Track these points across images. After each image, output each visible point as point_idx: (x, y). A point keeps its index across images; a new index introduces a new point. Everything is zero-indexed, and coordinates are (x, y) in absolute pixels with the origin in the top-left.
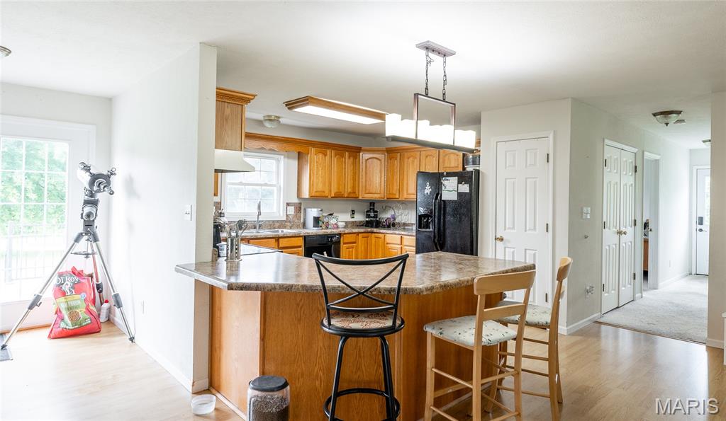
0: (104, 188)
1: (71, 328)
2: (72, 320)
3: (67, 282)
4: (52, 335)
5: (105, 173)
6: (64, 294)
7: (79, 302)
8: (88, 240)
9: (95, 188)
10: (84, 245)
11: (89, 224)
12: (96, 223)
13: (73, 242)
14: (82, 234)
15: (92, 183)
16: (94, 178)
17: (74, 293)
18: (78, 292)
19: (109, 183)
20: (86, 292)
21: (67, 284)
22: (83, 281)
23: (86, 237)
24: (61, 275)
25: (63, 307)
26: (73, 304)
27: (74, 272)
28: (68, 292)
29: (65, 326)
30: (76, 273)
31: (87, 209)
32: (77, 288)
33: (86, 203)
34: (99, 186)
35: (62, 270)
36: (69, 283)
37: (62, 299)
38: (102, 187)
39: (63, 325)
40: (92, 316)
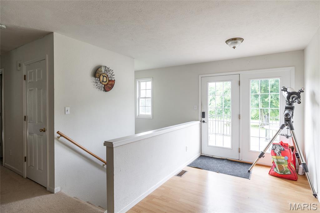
0: (295, 100)
1: (279, 173)
2: (279, 169)
3: (277, 149)
4: (270, 173)
5: (297, 91)
6: (275, 155)
7: (284, 161)
8: (288, 128)
9: (290, 100)
10: (286, 131)
11: (288, 120)
12: (292, 120)
13: (279, 129)
14: (284, 125)
15: (288, 98)
16: (290, 94)
17: (281, 155)
18: (283, 155)
19: (299, 97)
20: (288, 157)
21: (277, 150)
22: (286, 150)
23: (286, 127)
24: (274, 144)
25: (275, 161)
26: (280, 161)
27: (282, 144)
28: (278, 154)
29: (276, 171)
30: (283, 144)
31: (287, 112)
32: (282, 153)
33: (286, 108)
34: (292, 99)
35: (274, 142)
36: (278, 149)
37: (274, 157)
38: (294, 99)
39: (275, 170)
40: (291, 171)
